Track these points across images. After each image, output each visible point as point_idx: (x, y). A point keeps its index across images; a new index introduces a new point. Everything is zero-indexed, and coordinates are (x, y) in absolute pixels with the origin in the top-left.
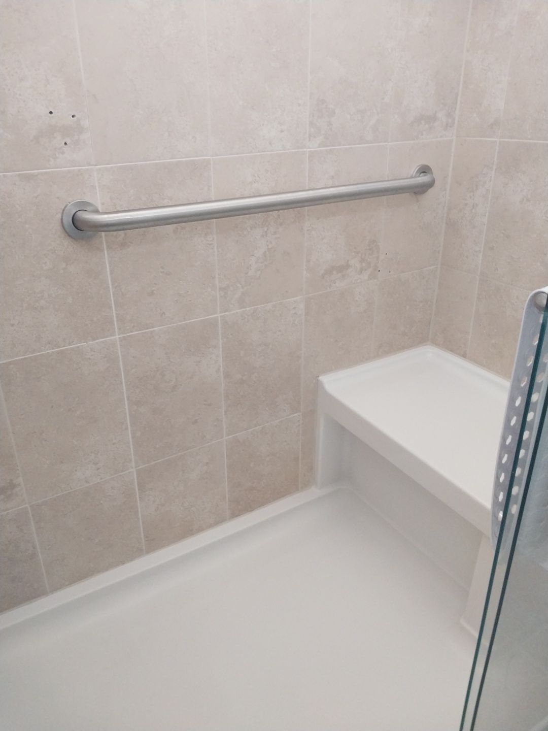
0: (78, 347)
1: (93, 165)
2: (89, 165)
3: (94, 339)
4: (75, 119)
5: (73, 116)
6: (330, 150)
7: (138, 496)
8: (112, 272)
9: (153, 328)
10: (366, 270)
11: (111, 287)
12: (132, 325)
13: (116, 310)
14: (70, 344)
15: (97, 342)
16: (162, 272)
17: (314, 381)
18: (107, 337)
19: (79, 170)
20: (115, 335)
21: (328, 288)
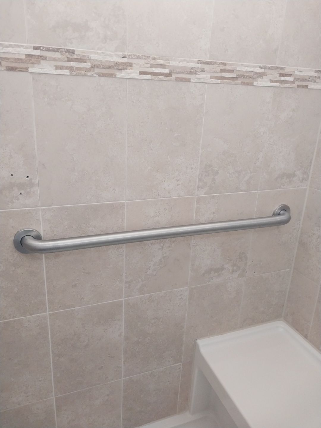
0: (19, 319)
1: (39, 207)
2: (36, 206)
3: (31, 315)
4: (28, 178)
5: (27, 177)
6: (213, 196)
7: (55, 415)
8: (47, 272)
9: (74, 308)
10: (236, 271)
11: (45, 281)
12: (59, 306)
13: (48, 296)
14: (13, 317)
15: (33, 317)
16: (83, 272)
17: (193, 343)
18: (41, 313)
19: (29, 210)
20: (47, 312)
21: (208, 283)
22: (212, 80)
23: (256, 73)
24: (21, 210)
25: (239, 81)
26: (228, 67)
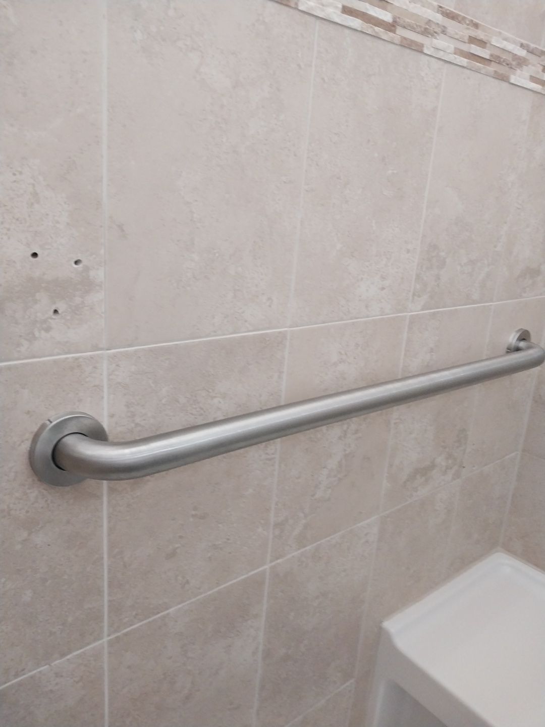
1: (102, 349)
2: (96, 348)
3: (63, 655)
4: (79, 267)
5: (76, 262)
6: (434, 313)
9: (168, 609)
10: (451, 468)
11: (105, 556)
12: (134, 613)
13: (110, 595)
14: (16, 675)
15: (68, 659)
17: (376, 630)
18: (88, 645)
19: (77, 359)
20: (103, 638)
21: (409, 499)
22: (456, 56)
23: (515, 57)
24: (55, 361)
25: (492, 68)
26: (480, 34)
